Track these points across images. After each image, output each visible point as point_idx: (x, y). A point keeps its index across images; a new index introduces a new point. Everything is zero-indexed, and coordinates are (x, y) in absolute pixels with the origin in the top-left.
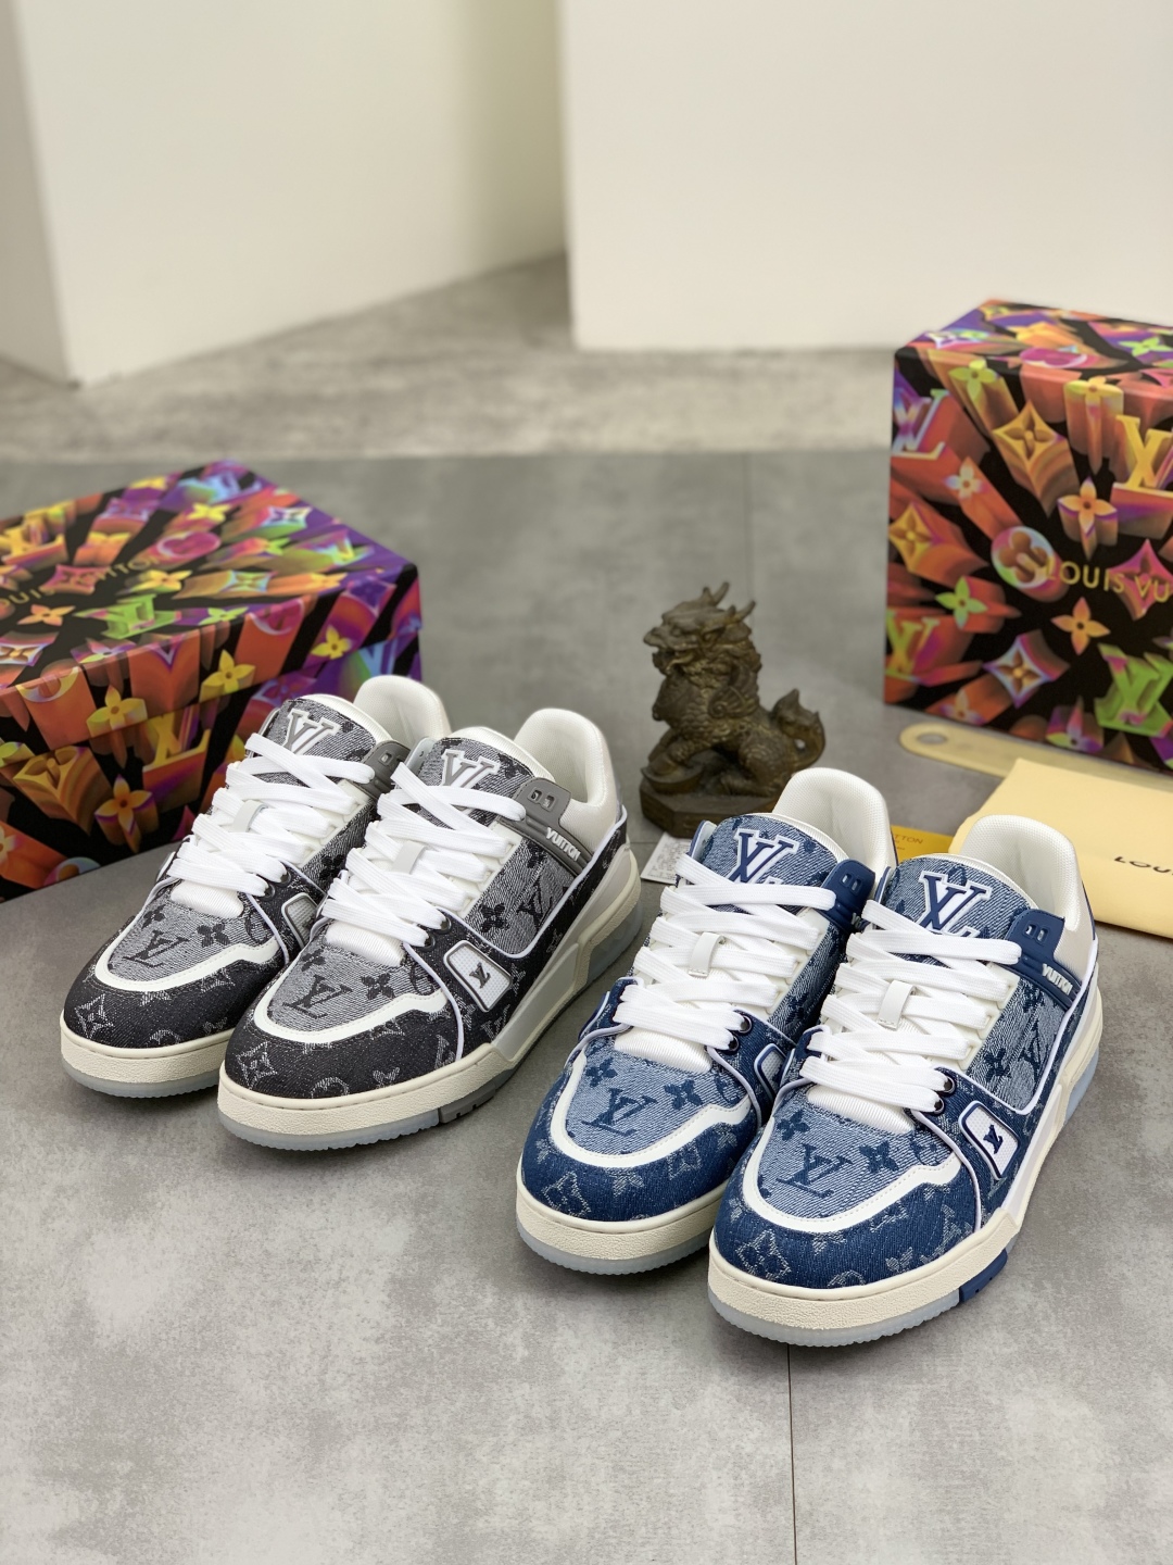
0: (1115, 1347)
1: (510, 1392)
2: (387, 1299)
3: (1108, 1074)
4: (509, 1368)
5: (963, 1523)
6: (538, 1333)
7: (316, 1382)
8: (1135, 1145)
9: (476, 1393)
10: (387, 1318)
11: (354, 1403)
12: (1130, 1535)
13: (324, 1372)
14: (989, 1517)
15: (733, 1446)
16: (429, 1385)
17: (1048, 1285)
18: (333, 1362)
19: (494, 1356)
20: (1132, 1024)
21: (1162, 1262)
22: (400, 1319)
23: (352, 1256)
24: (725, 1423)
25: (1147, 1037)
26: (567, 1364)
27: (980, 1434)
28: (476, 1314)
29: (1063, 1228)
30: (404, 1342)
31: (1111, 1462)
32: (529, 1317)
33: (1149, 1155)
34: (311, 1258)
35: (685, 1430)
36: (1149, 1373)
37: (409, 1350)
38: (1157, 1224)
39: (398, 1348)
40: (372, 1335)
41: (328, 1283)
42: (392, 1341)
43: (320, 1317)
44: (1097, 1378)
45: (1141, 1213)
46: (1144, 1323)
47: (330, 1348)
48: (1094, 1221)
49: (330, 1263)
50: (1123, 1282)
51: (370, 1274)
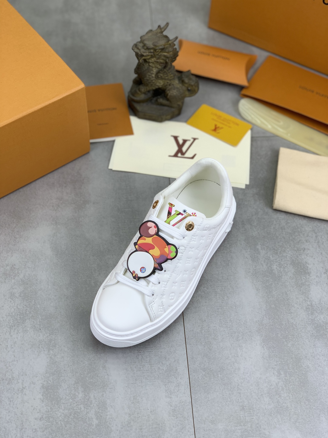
0: (307, 403)
2: (42, 397)
3: (297, 262)
4: (91, 430)
6: (100, 411)
8: (308, 298)
10: (43, 407)
17: (282, 373)
18: (25, 432)
19: (85, 424)
20: (304, 234)
21: (321, 358)
22: (48, 407)
23: (26, 375)
25: (309, 242)
26: (113, 426)
28: (76, 403)
29: (285, 343)
30: (51, 419)
32: (96, 403)
33: (314, 303)
34: (10, 377)
36: (320, 415)
37: (53, 423)
38: (318, 339)
39: (49, 422)
40: (38, 417)
41: (19, 390)
42: (46, 419)
43: (17, 408)
44: (302, 419)
45: (312, 334)
46: (316, 390)
47: (23, 424)
48: (296, 339)
49: (18, 379)
50: (308, 369)
51: (34, 384)
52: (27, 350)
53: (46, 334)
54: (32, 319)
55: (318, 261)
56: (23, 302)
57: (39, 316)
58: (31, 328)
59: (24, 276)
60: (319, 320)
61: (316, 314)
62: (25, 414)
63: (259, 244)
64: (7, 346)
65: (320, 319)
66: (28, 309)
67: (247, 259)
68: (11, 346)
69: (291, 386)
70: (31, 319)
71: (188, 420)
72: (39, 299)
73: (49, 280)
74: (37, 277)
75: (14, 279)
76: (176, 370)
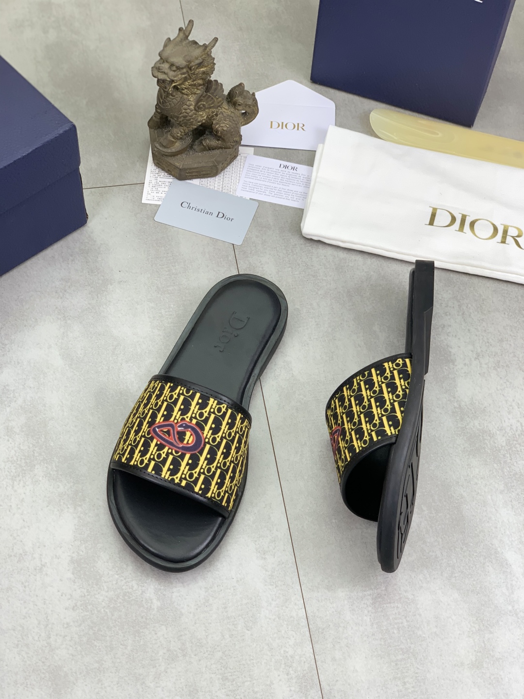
0: (465, 548)
1: (156, 634)
2: (72, 576)
4: (152, 617)
5: (408, 685)
6: (162, 588)
7: (46, 645)
8: (455, 398)
9: (137, 637)
10: (75, 590)
11: (71, 656)
12: (490, 678)
13: (50, 638)
14: (419, 678)
15: (282, 652)
16: (110, 637)
18: (52, 629)
19: (142, 609)
21: (480, 483)
22: (83, 590)
23: (45, 546)
24: (275, 635)
25: (450, 314)
26: (183, 608)
27: (407, 621)
28: (125, 579)
30: (90, 607)
31: (474, 629)
33: (463, 404)
34: (21, 551)
35: (255, 645)
36: (484, 564)
37: (93, 613)
38: (474, 455)
39: (86, 612)
40: (70, 605)
41: (36, 569)
42: (82, 608)
43: (37, 596)
44: (459, 572)
45: (464, 448)
46: (477, 528)
47: (48, 618)
48: (442, 458)
49: (33, 554)
50: (462, 500)
51: (58, 559)
52: (42, 509)
53: (67, 484)
54: (44, 463)
55: (465, 342)
56: (28, 439)
57: (55, 458)
58: (44, 476)
59: (25, 401)
60: (472, 427)
61: (467, 419)
62: (49, 603)
63: (376, 324)
64: (11, 506)
65: (474, 427)
66: (36, 449)
67: (360, 347)
68: (17, 505)
69: (440, 527)
70: (42, 463)
71: (292, 588)
72: (52, 432)
73: (63, 404)
74: (43, 400)
75: (10, 406)
76: (270, 518)
